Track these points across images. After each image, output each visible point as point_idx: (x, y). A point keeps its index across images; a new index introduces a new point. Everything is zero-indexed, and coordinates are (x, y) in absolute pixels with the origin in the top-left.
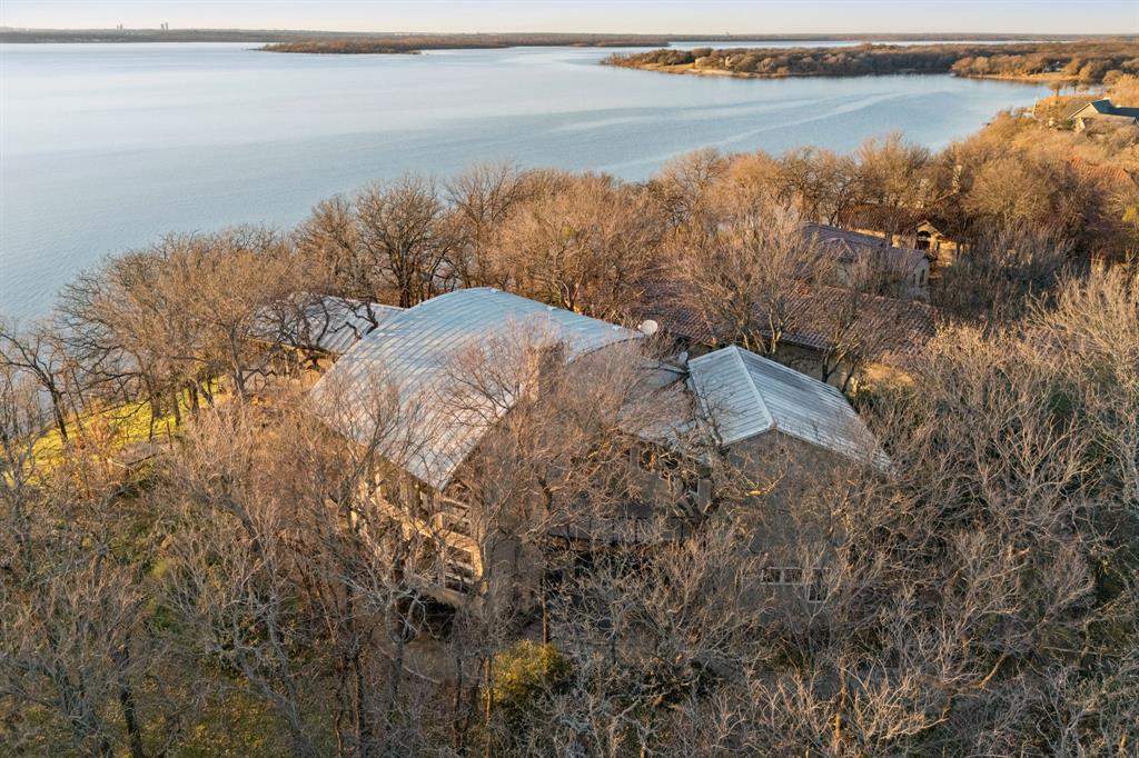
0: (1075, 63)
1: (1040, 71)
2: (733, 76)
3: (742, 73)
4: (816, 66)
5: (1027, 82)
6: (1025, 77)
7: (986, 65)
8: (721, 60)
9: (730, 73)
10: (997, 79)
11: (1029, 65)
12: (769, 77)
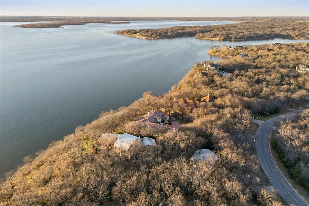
0: (220, 36)
1: (213, 37)
2: (147, 38)
3: (149, 38)
4: (165, 36)
5: (211, 40)
6: (210, 39)
7: (202, 36)
8: (143, 34)
9: (146, 38)
10: (204, 39)
11: (211, 36)
12: (155, 39)
